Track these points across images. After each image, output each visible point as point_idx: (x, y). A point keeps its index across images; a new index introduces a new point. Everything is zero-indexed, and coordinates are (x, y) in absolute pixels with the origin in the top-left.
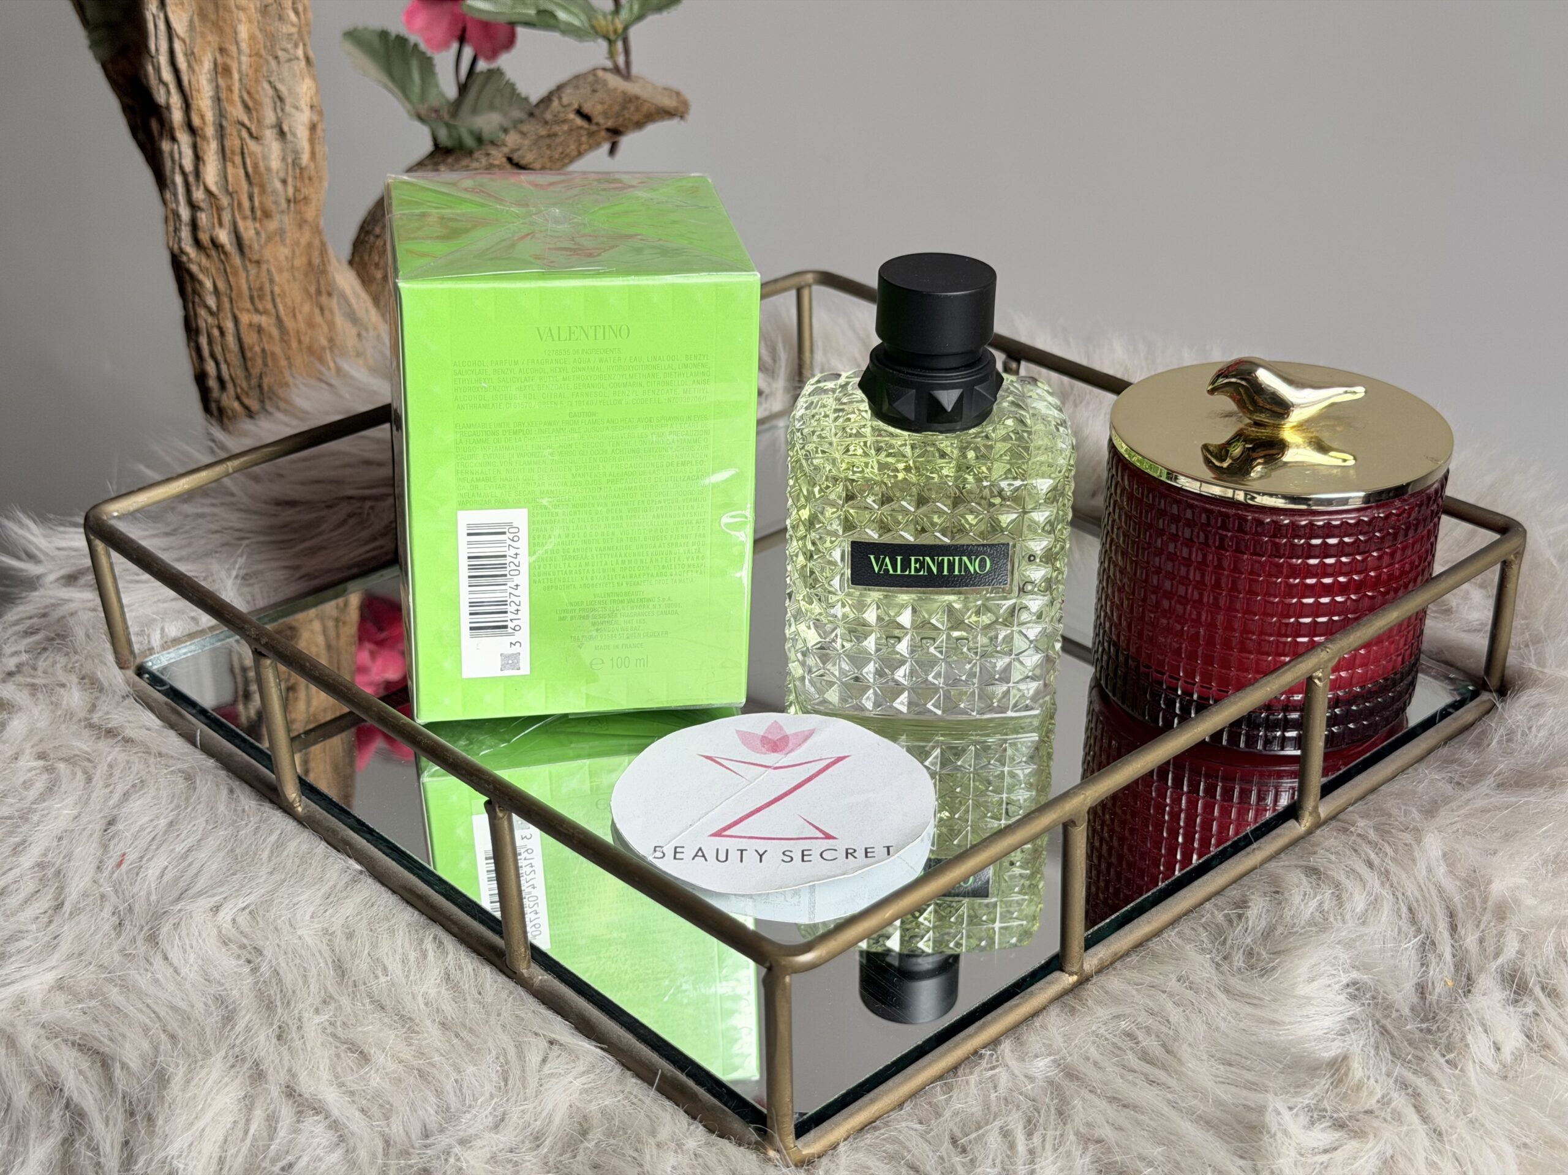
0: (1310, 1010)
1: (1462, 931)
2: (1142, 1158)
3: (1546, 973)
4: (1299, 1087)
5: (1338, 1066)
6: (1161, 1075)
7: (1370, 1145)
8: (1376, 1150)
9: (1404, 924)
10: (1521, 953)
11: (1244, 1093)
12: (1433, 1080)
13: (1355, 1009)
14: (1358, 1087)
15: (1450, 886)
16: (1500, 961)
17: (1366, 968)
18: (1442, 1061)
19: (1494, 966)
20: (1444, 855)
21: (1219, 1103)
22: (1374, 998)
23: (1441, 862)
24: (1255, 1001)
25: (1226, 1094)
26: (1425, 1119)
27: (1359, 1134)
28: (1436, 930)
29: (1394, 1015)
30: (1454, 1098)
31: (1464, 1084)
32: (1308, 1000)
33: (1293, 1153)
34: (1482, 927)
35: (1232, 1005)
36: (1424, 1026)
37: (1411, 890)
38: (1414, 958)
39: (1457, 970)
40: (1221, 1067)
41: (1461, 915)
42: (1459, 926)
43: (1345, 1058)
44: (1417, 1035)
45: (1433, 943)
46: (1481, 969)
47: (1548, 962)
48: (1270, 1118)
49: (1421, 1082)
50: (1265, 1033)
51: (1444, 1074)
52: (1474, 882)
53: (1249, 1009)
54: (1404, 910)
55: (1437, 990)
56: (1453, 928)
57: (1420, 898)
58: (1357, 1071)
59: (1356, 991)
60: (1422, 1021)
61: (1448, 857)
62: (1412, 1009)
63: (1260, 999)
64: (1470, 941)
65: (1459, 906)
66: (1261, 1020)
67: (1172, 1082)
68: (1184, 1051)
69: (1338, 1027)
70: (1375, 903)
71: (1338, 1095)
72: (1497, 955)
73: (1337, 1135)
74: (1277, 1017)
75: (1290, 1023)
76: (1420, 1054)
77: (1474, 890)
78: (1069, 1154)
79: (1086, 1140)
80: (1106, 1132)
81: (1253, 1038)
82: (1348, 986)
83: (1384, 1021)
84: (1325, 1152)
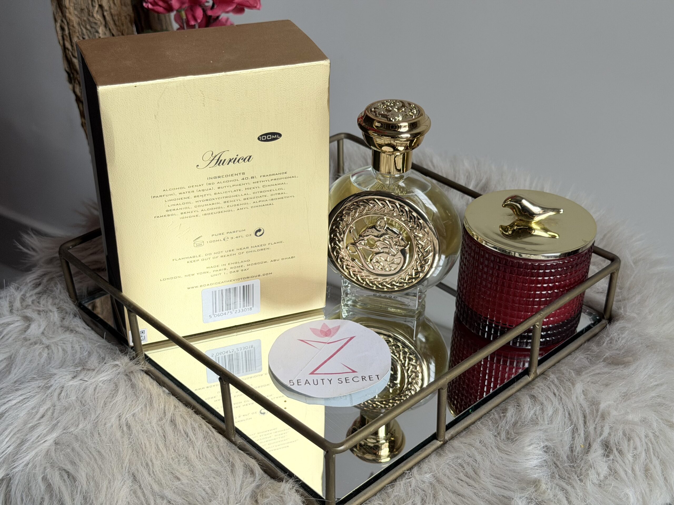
1: (588, 424)
3: (619, 443)
4: (523, 490)
5: (537, 483)
6: (473, 483)
9: (567, 420)
10: (610, 434)
11: (503, 491)
12: (573, 487)
13: (546, 457)
14: (544, 492)
15: (585, 405)
16: (601, 438)
17: (551, 440)
18: (577, 479)
20: (583, 391)
21: (494, 495)
22: (553, 452)
23: (582, 395)
25: (496, 491)
26: (569, 502)
28: (578, 423)
29: (561, 459)
30: (581, 495)
31: (585, 489)
32: (529, 454)
34: (596, 423)
35: (500, 454)
36: (571, 465)
37: (570, 406)
38: (570, 434)
39: (585, 440)
40: (495, 480)
41: (588, 417)
42: (587, 422)
43: (539, 480)
44: (569, 468)
45: (577, 429)
46: (594, 440)
47: (619, 439)
49: (569, 488)
50: (512, 466)
51: (577, 484)
52: (594, 403)
53: (506, 456)
54: (567, 414)
55: (577, 449)
56: (585, 423)
57: (573, 409)
58: (544, 487)
59: (547, 449)
60: (571, 462)
61: (585, 393)
62: (568, 457)
63: (511, 452)
64: (591, 428)
65: (588, 413)
66: (510, 461)
67: (476, 485)
68: (481, 474)
69: (539, 464)
70: (556, 411)
74: (517, 460)
75: (522, 462)
76: (569, 476)
77: (594, 407)
82: (544, 447)
83: (557, 462)
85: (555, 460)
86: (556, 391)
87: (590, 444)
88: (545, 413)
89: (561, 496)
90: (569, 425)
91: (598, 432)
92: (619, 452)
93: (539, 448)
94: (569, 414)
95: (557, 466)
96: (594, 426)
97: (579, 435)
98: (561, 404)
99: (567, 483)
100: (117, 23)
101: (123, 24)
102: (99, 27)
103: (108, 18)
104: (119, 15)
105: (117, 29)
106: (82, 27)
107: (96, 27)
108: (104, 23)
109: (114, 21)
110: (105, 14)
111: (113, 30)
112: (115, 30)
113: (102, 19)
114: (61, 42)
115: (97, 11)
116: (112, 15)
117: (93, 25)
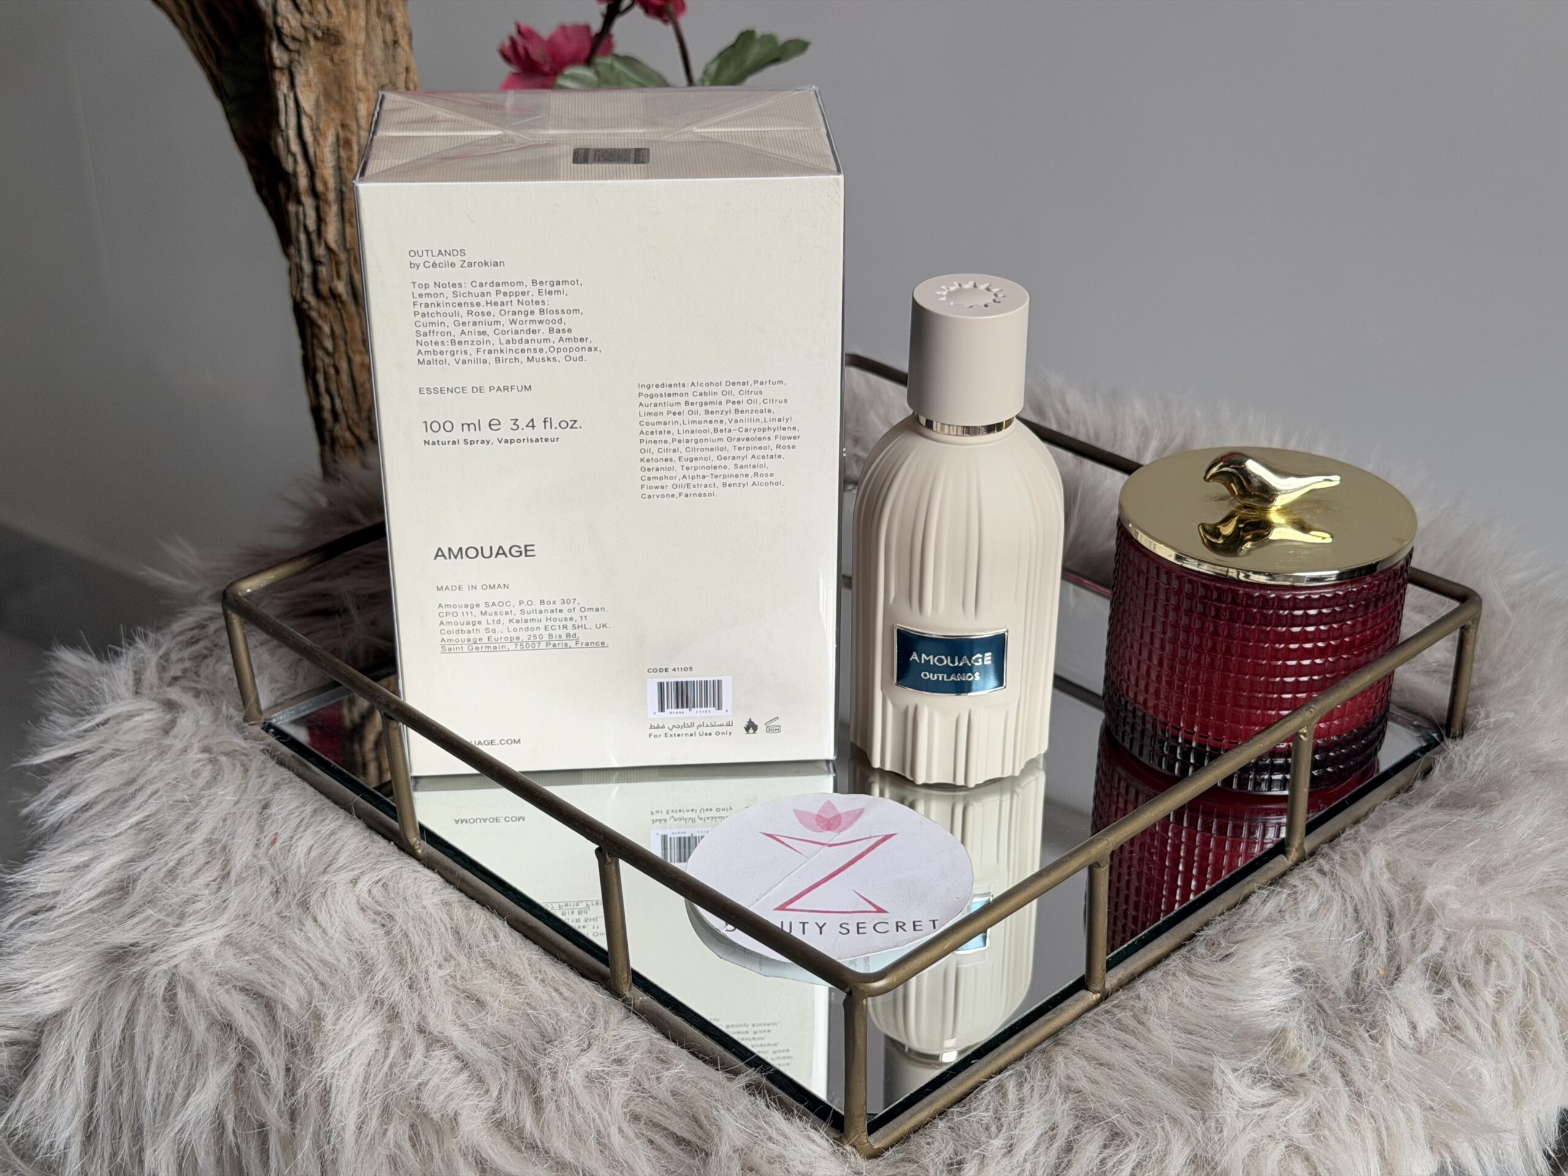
0: (1262, 991)
1: (1396, 929)
2: (1111, 1106)
3: (1464, 967)
4: (1244, 1053)
5: (1278, 1038)
6: (1131, 1040)
7: (1299, 1102)
8: (1304, 1106)
9: (1349, 922)
10: (1444, 949)
11: (1201, 1057)
12: (1357, 1051)
13: (1298, 991)
14: (1293, 1054)
15: (1391, 890)
16: (1425, 955)
17: (1311, 957)
18: (1366, 1035)
19: (1419, 959)
20: (1388, 865)
21: (1178, 1064)
22: (1315, 982)
23: (1385, 870)
24: (1215, 982)
25: (1184, 1056)
26: (1348, 1083)
27: (1293, 1093)
28: (1374, 927)
29: (1331, 996)
30: (1373, 1067)
31: (1383, 1055)
32: (1259, 983)
33: (1236, 1107)
34: (1414, 925)
35: (1196, 984)
36: (1354, 1006)
37: (1356, 891)
38: (1355, 948)
39: (1389, 961)
40: (1183, 1035)
41: (1397, 915)
42: (1395, 925)
43: (1284, 1030)
44: (1348, 1014)
45: (1372, 939)
46: (1409, 961)
47: (1466, 958)
48: (1217, 1077)
49: (1347, 1053)
50: (1222, 1009)
51: (1366, 1046)
52: (1414, 888)
53: (1210, 989)
54: (1350, 910)
55: (1369, 977)
56: (1390, 926)
57: (1364, 900)
58: (1293, 1041)
59: (1300, 976)
60: (1354, 1002)
61: (1392, 867)
62: (1348, 993)
63: (1220, 980)
64: (1403, 938)
65: (1397, 908)
66: (1220, 998)
67: (1140, 1046)
68: (1152, 1021)
69: (1282, 1005)
70: (1325, 902)
71: (1276, 1060)
72: (1422, 952)
73: (1274, 1093)
74: (1234, 995)
75: (1245, 1001)
76: (1347, 1029)
77: (1411, 895)
78: (1052, 1102)
79: (1067, 1090)
80: (1083, 1084)
81: (1212, 1012)
82: (1294, 971)
83: (1321, 1002)
84: (1263, 1106)
85: (1317, 996)
87: (1398, 969)
88: (1301, 907)
89: (1328, 1067)
90: (1354, 930)
91: (1419, 945)
92: (1464, 986)
93: (1285, 972)
94: (1356, 910)
95: (1322, 1010)
96: (1409, 932)
97: (1376, 949)
98: (1337, 887)
99: (1343, 1044)
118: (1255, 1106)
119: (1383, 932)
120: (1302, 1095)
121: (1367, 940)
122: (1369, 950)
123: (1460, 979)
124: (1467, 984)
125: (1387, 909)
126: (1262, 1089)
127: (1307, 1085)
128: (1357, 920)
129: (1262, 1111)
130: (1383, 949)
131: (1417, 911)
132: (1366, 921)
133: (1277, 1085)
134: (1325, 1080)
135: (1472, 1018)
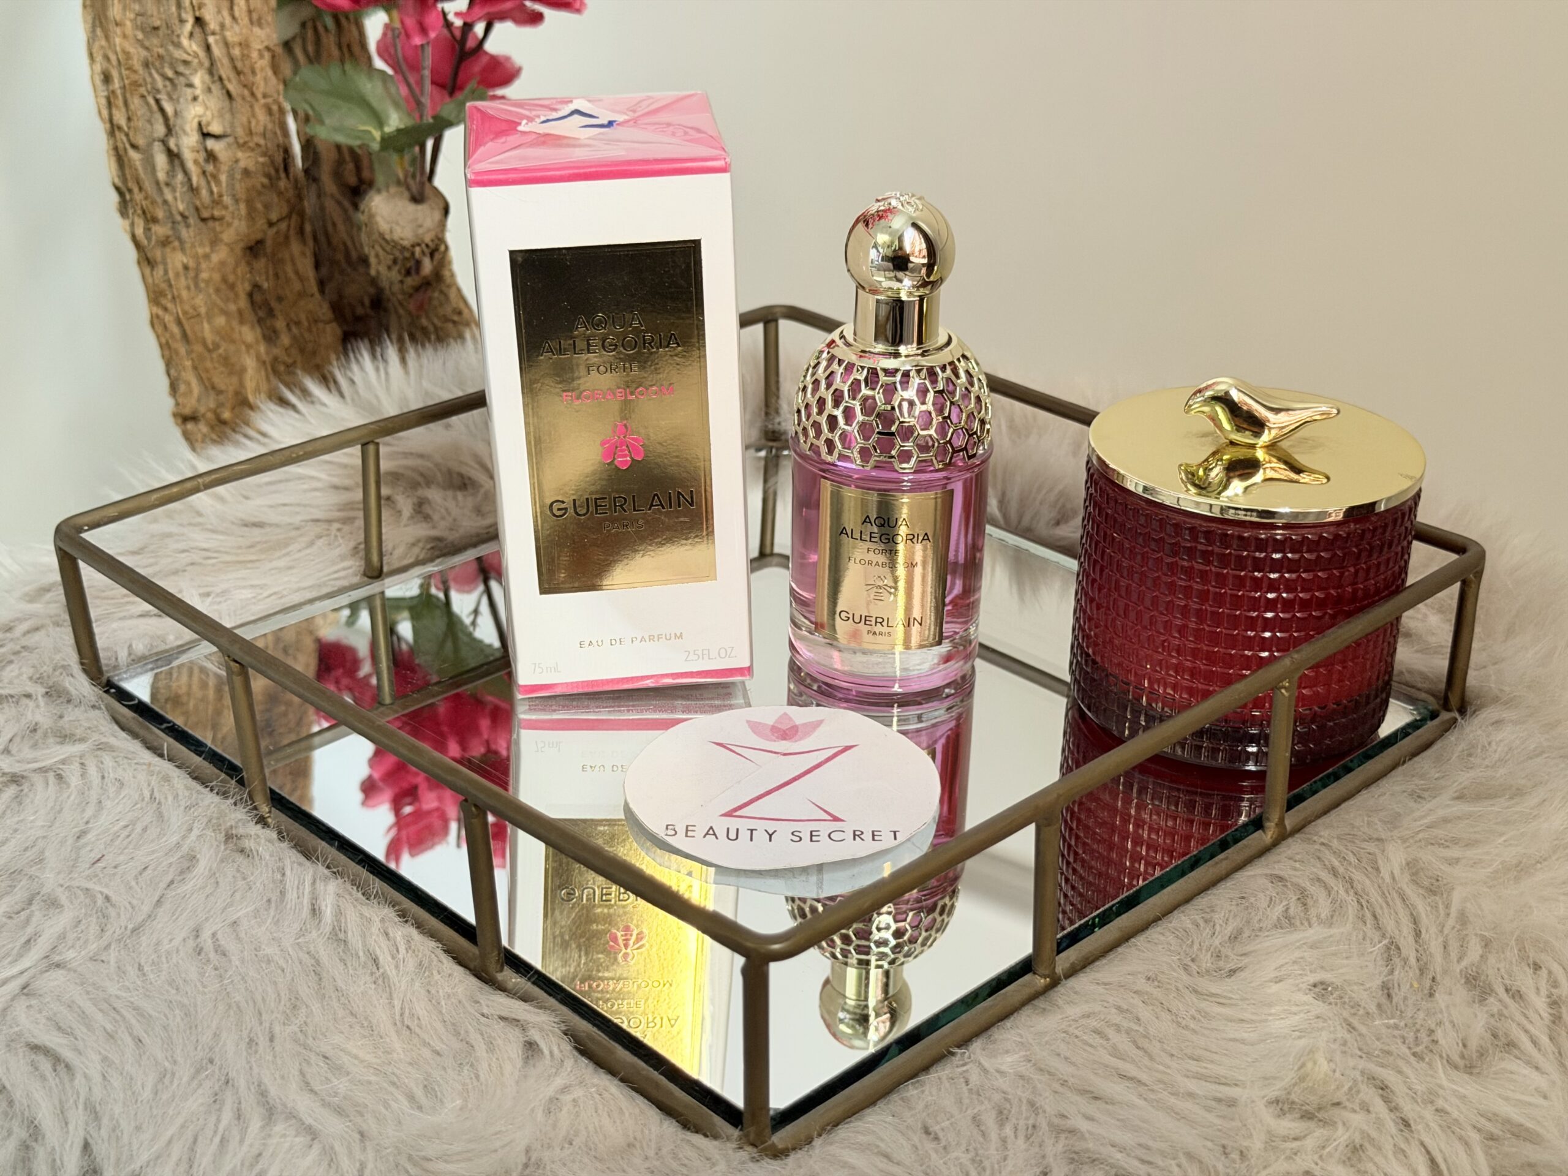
0: (1277, 1009)
1: (1425, 936)
2: (1113, 1144)
3: (1510, 976)
7: (1337, 1134)
8: (1345, 1138)
9: (1369, 930)
10: (1484, 958)
12: (1399, 1072)
15: (1414, 893)
16: (1464, 963)
20: (1408, 864)
22: (1341, 997)
23: (1405, 871)
24: (1226, 1001)
26: (1393, 1109)
27: (1327, 1124)
28: (1400, 935)
29: (1361, 1012)
30: (1421, 1089)
32: (1274, 1000)
34: (1446, 932)
35: (1200, 1004)
36: (1392, 1021)
37: (1375, 897)
38: (1380, 962)
39: (1421, 973)
41: (1425, 922)
42: (1423, 932)
44: (1384, 1030)
45: (1398, 948)
46: (1444, 973)
49: (1388, 1075)
51: (1410, 1067)
52: (1439, 890)
53: (1217, 1009)
54: (1369, 916)
55: (1403, 990)
56: (1417, 934)
57: (1384, 905)
59: (1322, 990)
61: (1411, 866)
62: (1379, 1007)
63: (1229, 999)
64: (1434, 946)
65: (1423, 913)
66: (1231, 1019)
68: (1154, 1047)
69: (1305, 1025)
70: (1339, 909)
72: (1461, 959)
73: (1306, 1124)
74: (1245, 1015)
75: (1260, 1021)
77: (1437, 898)
78: (1041, 1143)
79: (1058, 1131)
80: (1078, 1122)
82: (1315, 986)
83: (1351, 1020)
84: (1295, 1139)
85: (1346, 1014)
86: (1336, 863)
87: (1434, 979)
88: (1313, 912)
89: (1369, 1094)
90: (1376, 940)
91: (1454, 956)
92: (1513, 997)
93: (1304, 986)
94: (1375, 916)
95: (1351, 1028)
96: (1441, 939)
97: (1405, 961)
98: (1352, 892)
99: (1383, 1066)
100: (239, 65)
101: (254, 72)
102: (196, 71)
103: (217, 51)
104: (244, 45)
105: (240, 81)
106: (153, 72)
107: (187, 72)
108: (207, 64)
109: (232, 59)
110: (211, 39)
111: (229, 80)
112: (234, 81)
113: (202, 54)
114: (105, 113)
115: (191, 35)
116: (227, 44)
117: (181, 68)
118: (1285, 1139)
119: (1411, 939)
120: (1340, 1125)
121: (1392, 949)
122: (1396, 960)
123: (1507, 990)
124: (1517, 995)
125: (1412, 914)
126: (1293, 1120)
127: (1346, 1114)
128: (1378, 928)
129: (1295, 1145)
130: (1413, 961)
131: (1448, 915)
132: (1389, 929)
133: (1307, 1116)
134: (1366, 1108)
135: (1526, 1031)
